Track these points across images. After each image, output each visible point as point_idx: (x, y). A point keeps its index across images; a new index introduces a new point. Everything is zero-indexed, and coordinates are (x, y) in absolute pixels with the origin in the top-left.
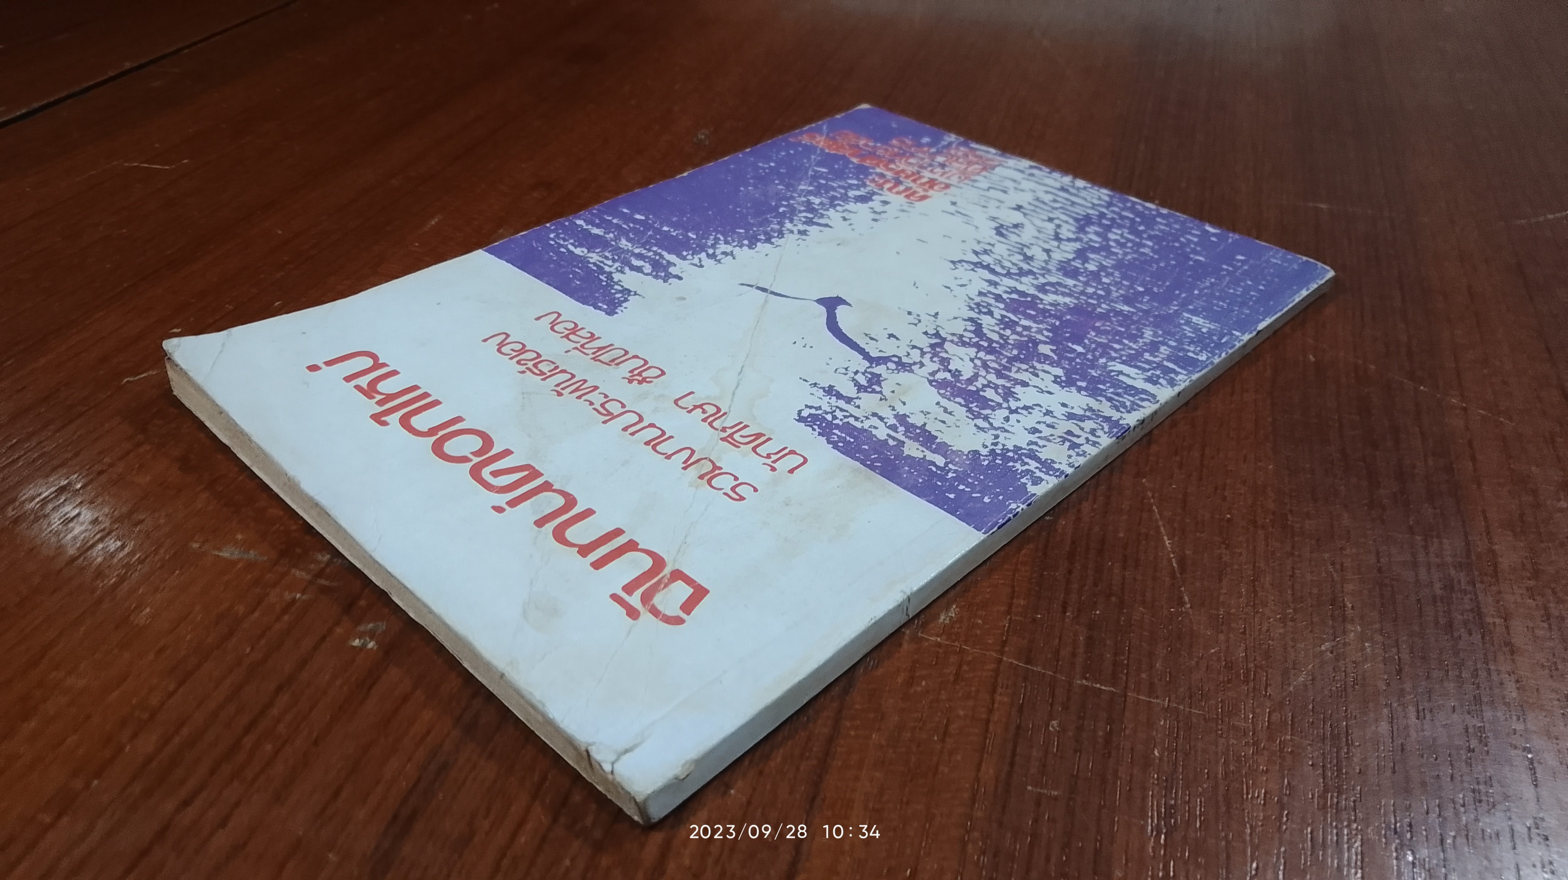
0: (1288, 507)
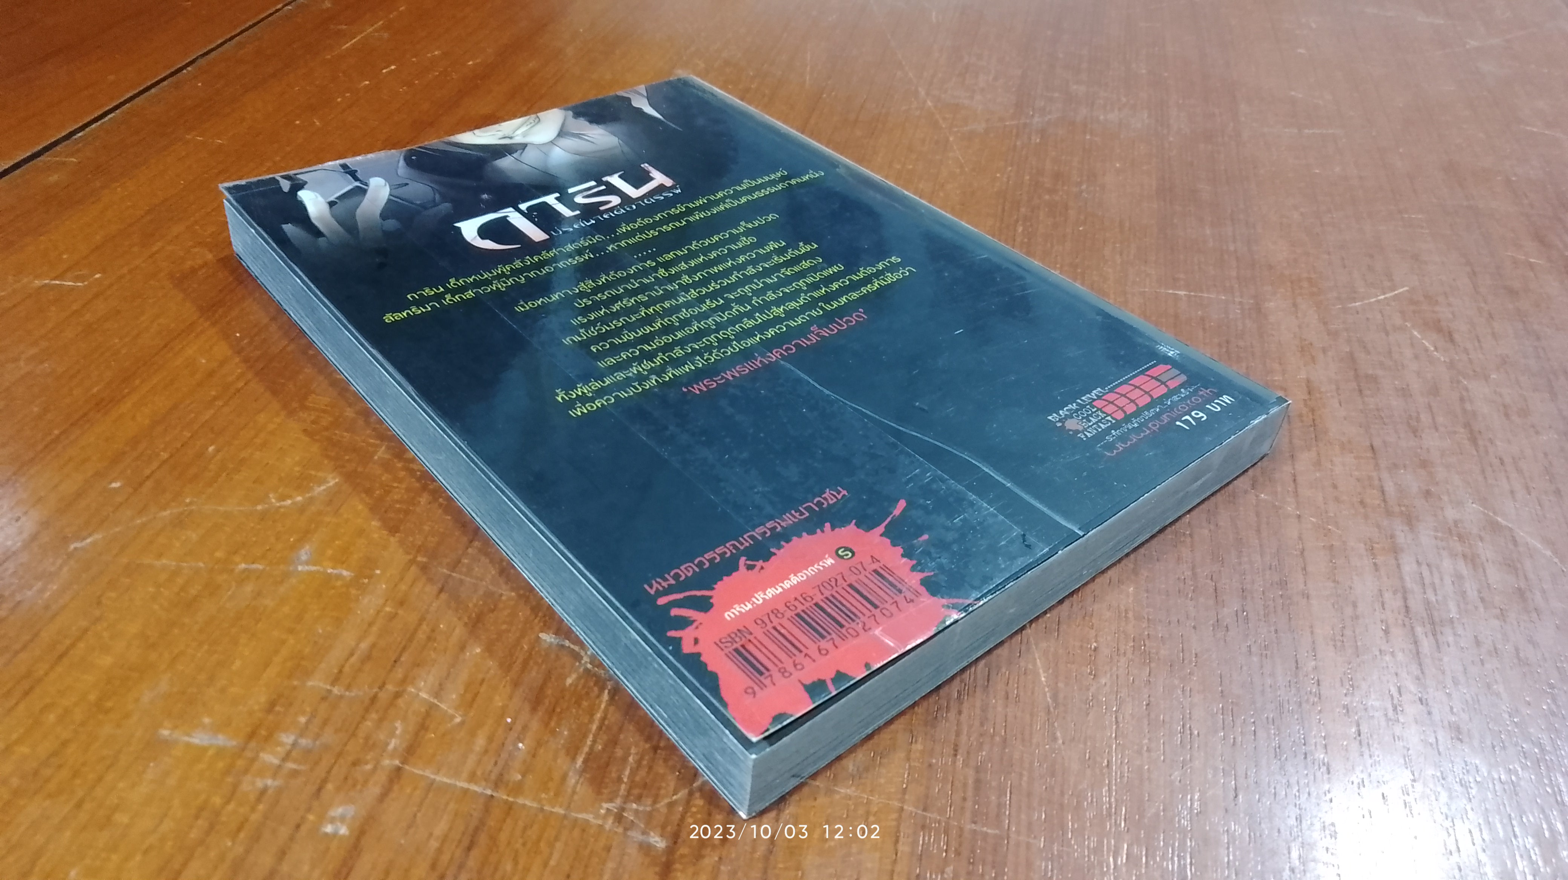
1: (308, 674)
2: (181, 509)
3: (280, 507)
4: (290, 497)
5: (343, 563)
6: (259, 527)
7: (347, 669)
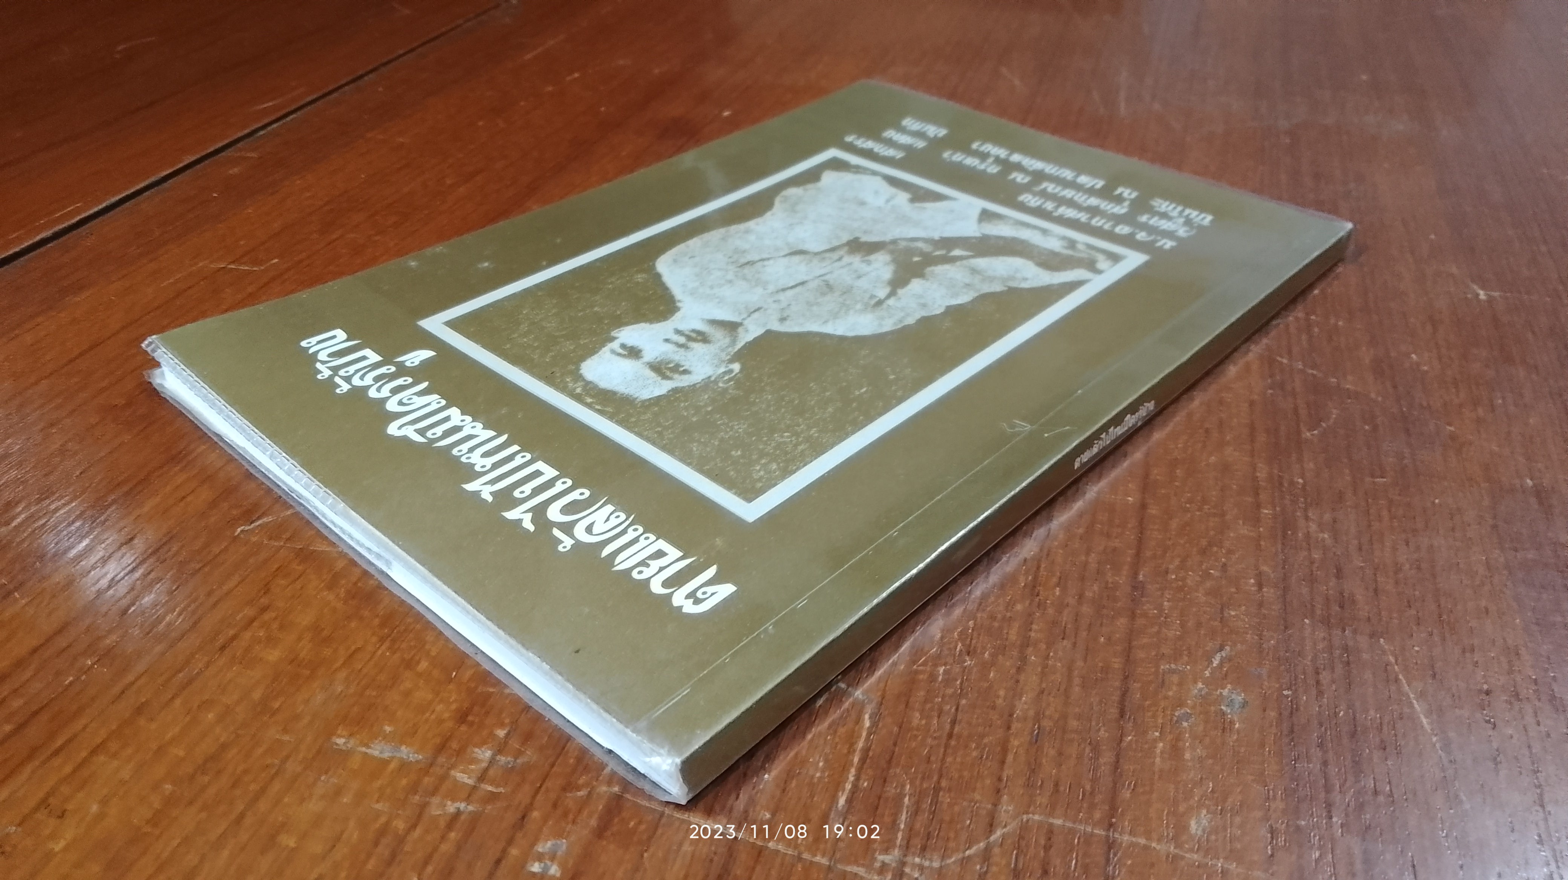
0: (1550, 674)
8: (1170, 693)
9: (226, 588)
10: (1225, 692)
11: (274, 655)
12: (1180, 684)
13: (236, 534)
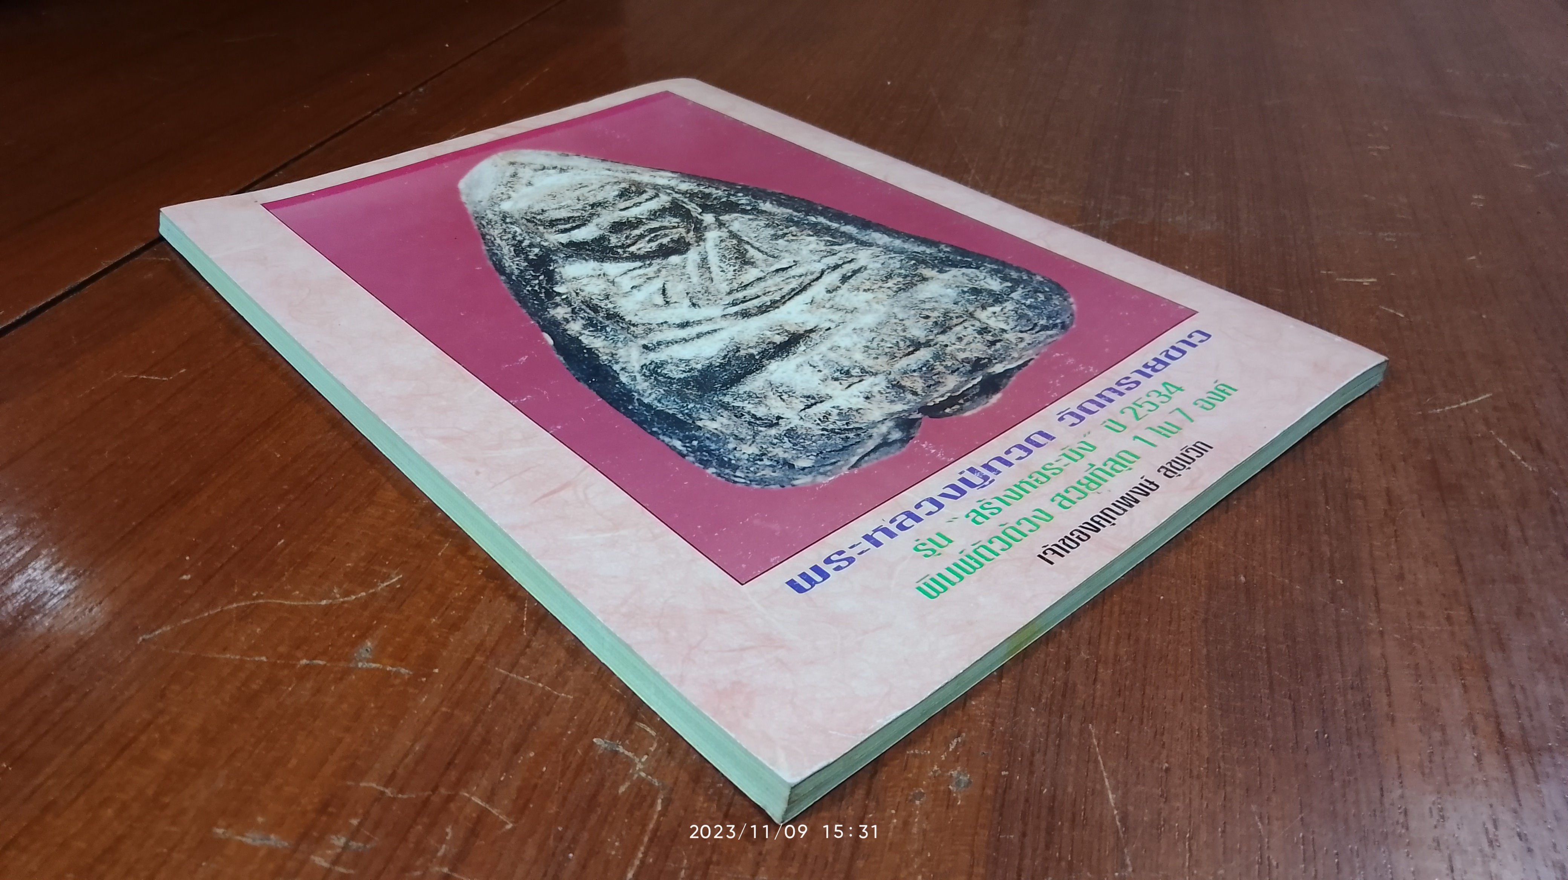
0: (1221, 754)
1: (362, 775)
2: (248, 603)
3: (343, 602)
4: (354, 593)
5: (402, 660)
6: (321, 622)
7: (401, 771)
8: (910, 775)
9: (127, 694)
10: (954, 773)
11: (165, 756)
12: (919, 768)
13: (138, 642)
